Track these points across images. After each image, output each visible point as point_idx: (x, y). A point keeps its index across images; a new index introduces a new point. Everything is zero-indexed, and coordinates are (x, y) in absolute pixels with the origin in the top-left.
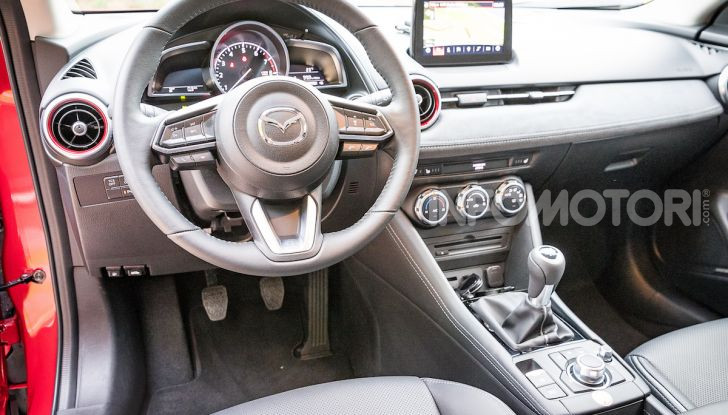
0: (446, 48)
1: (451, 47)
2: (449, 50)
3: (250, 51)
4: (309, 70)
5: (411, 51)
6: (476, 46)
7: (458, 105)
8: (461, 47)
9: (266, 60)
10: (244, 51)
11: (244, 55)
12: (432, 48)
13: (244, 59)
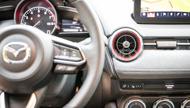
0: (156, 13)
1: (159, 13)
2: (158, 15)
3: (42, 12)
4: (74, 23)
5: (134, 15)
6: (177, 13)
7: (157, 48)
8: (166, 12)
9: (50, 17)
10: (39, 11)
11: (39, 13)
12: (146, 13)
13: (39, 16)
